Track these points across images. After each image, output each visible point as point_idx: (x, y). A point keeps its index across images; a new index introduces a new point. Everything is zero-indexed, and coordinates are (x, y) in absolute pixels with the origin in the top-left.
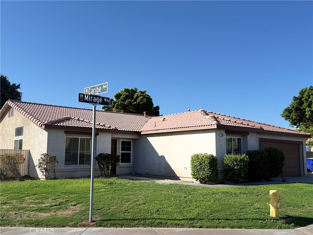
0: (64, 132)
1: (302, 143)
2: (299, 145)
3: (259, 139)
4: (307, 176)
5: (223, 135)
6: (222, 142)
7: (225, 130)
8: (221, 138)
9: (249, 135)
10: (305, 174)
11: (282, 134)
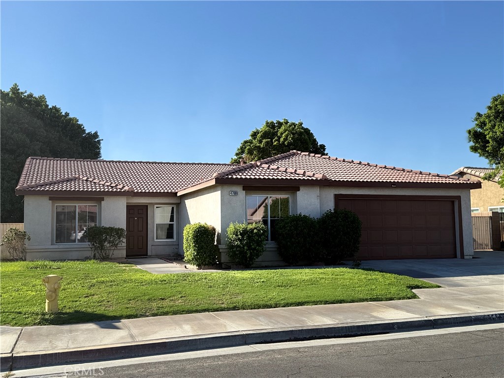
0: (48, 198)
1: (459, 198)
2: (453, 202)
3: (336, 195)
4: (473, 258)
5: (236, 193)
6: (235, 205)
7: (243, 186)
8: (234, 198)
9: (299, 191)
10: (465, 254)
11: (392, 185)
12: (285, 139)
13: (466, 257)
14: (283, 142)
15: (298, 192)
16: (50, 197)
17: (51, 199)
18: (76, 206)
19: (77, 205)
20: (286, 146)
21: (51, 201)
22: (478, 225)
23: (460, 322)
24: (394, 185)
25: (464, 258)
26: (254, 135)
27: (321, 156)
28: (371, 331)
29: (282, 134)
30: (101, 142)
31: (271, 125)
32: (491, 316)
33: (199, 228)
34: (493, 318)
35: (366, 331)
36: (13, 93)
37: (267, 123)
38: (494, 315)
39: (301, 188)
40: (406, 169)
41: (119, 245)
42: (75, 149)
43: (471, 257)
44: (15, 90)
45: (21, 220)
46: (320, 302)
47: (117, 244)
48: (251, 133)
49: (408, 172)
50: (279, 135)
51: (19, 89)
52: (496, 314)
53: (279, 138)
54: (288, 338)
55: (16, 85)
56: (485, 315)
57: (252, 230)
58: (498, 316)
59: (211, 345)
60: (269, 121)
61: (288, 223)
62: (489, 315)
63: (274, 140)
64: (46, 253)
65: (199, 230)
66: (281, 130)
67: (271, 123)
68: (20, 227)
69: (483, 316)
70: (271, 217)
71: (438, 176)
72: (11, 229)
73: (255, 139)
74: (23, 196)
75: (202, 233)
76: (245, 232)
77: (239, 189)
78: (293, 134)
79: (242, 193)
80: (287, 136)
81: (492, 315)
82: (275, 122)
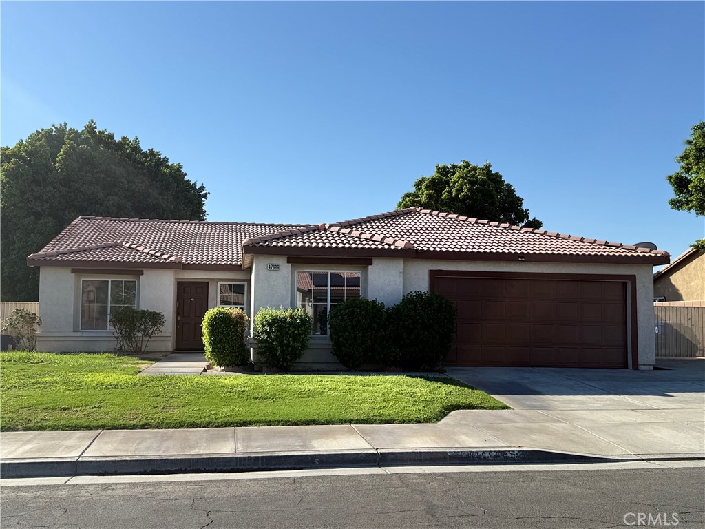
0: (70, 270)
1: (633, 278)
2: (625, 284)
3: (432, 273)
4: (655, 368)
5: (276, 267)
6: (276, 283)
7: (288, 258)
8: (274, 274)
9: (371, 264)
10: (639, 363)
11: (519, 257)
12: (459, 191)
13: (642, 368)
14: (457, 195)
15: (370, 267)
16: (72, 269)
17: (73, 271)
18: (108, 281)
19: (110, 280)
20: (460, 201)
21: (74, 275)
22: (697, 319)
23: (426, 459)
24: (521, 258)
25: (637, 369)
26: (418, 185)
27: (447, 215)
28: (275, 465)
29: (455, 183)
30: (208, 195)
31: (444, 171)
32: (481, 454)
33: (217, 313)
34: (485, 457)
35: (267, 464)
36: (89, 132)
37: (438, 168)
38: (488, 453)
39: (375, 262)
40: (562, 234)
41: (154, 335)
42: (164, 205)
43: (652, 368)
44: (91, 128)
45: (35, 298)
46: (278, 423)
47: (151, 334)
48: (415, 181)
49: (564, 238)
50: (451, 185)
51: (95, 128)
52: (490, 452)
53: (451, 188)
54: (142, 470)
55: (92, 121)
56: (471, 452)
57: (285, 318)
58: (494, 454)
59: (24, 474)
60: (441, 165)
61: (341, 310)
62: (477, 452)
63: (443, 192)
64: (67, 342)
65: (216, 317)
66: (454, 178)
67: (443, 168)
68: (32, 307)
69: (467, 452)
70: (332, 301)
71: (606, 244)
72: (17, 310)
73: (419, 189)
74: (38, 268)
75: (221, 321)
76: (274, 322)
77: (282, 261)
78: (472, 183)
79: (286, 268)
80: (461, 186)
81: (484, 452)
82: (449, 166)
